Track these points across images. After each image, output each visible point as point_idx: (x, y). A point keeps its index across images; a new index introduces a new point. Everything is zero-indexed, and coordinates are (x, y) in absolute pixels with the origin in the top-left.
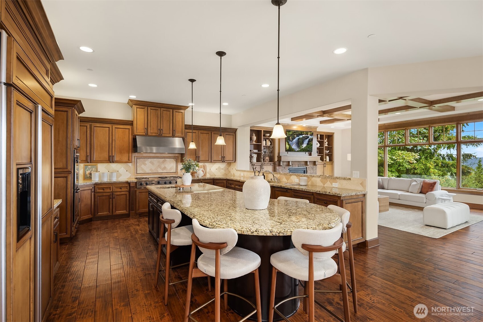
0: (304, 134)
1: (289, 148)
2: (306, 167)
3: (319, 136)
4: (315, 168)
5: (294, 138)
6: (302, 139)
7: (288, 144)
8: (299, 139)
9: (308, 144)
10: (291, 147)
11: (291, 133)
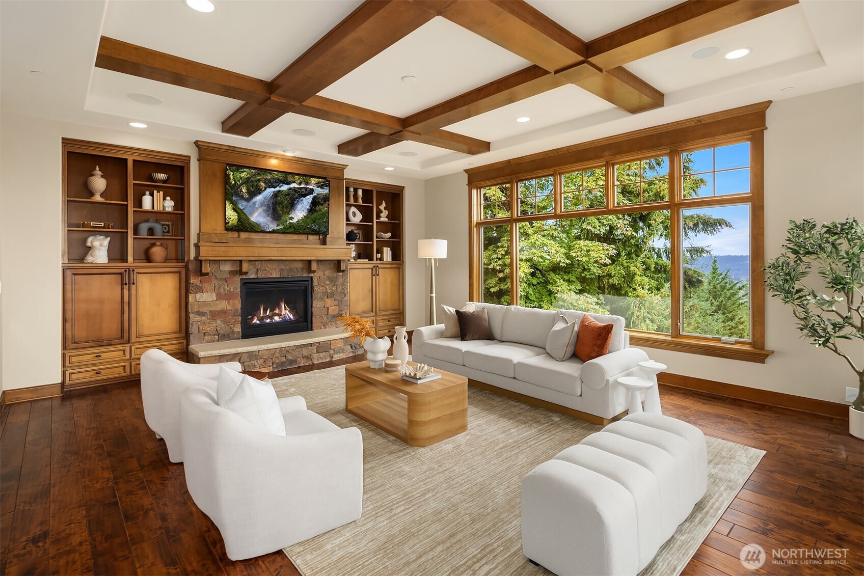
0: (294, 182)
1: (239, 220)
2: (312, 277)
3: (360, 192)
4: (340, 280)
5: (259, 191)
6: (288, 195)
7: (234, 209)
8: (276, 195)
9: (311, 211)
10: (249, 219)
11: (243, 175)
